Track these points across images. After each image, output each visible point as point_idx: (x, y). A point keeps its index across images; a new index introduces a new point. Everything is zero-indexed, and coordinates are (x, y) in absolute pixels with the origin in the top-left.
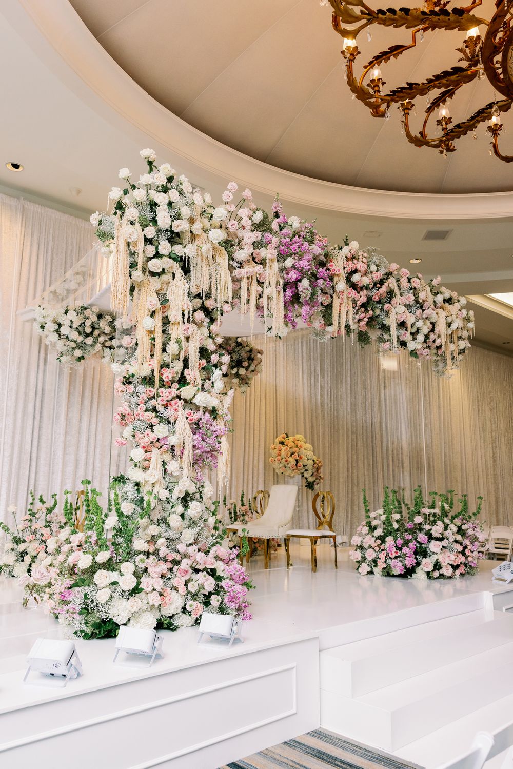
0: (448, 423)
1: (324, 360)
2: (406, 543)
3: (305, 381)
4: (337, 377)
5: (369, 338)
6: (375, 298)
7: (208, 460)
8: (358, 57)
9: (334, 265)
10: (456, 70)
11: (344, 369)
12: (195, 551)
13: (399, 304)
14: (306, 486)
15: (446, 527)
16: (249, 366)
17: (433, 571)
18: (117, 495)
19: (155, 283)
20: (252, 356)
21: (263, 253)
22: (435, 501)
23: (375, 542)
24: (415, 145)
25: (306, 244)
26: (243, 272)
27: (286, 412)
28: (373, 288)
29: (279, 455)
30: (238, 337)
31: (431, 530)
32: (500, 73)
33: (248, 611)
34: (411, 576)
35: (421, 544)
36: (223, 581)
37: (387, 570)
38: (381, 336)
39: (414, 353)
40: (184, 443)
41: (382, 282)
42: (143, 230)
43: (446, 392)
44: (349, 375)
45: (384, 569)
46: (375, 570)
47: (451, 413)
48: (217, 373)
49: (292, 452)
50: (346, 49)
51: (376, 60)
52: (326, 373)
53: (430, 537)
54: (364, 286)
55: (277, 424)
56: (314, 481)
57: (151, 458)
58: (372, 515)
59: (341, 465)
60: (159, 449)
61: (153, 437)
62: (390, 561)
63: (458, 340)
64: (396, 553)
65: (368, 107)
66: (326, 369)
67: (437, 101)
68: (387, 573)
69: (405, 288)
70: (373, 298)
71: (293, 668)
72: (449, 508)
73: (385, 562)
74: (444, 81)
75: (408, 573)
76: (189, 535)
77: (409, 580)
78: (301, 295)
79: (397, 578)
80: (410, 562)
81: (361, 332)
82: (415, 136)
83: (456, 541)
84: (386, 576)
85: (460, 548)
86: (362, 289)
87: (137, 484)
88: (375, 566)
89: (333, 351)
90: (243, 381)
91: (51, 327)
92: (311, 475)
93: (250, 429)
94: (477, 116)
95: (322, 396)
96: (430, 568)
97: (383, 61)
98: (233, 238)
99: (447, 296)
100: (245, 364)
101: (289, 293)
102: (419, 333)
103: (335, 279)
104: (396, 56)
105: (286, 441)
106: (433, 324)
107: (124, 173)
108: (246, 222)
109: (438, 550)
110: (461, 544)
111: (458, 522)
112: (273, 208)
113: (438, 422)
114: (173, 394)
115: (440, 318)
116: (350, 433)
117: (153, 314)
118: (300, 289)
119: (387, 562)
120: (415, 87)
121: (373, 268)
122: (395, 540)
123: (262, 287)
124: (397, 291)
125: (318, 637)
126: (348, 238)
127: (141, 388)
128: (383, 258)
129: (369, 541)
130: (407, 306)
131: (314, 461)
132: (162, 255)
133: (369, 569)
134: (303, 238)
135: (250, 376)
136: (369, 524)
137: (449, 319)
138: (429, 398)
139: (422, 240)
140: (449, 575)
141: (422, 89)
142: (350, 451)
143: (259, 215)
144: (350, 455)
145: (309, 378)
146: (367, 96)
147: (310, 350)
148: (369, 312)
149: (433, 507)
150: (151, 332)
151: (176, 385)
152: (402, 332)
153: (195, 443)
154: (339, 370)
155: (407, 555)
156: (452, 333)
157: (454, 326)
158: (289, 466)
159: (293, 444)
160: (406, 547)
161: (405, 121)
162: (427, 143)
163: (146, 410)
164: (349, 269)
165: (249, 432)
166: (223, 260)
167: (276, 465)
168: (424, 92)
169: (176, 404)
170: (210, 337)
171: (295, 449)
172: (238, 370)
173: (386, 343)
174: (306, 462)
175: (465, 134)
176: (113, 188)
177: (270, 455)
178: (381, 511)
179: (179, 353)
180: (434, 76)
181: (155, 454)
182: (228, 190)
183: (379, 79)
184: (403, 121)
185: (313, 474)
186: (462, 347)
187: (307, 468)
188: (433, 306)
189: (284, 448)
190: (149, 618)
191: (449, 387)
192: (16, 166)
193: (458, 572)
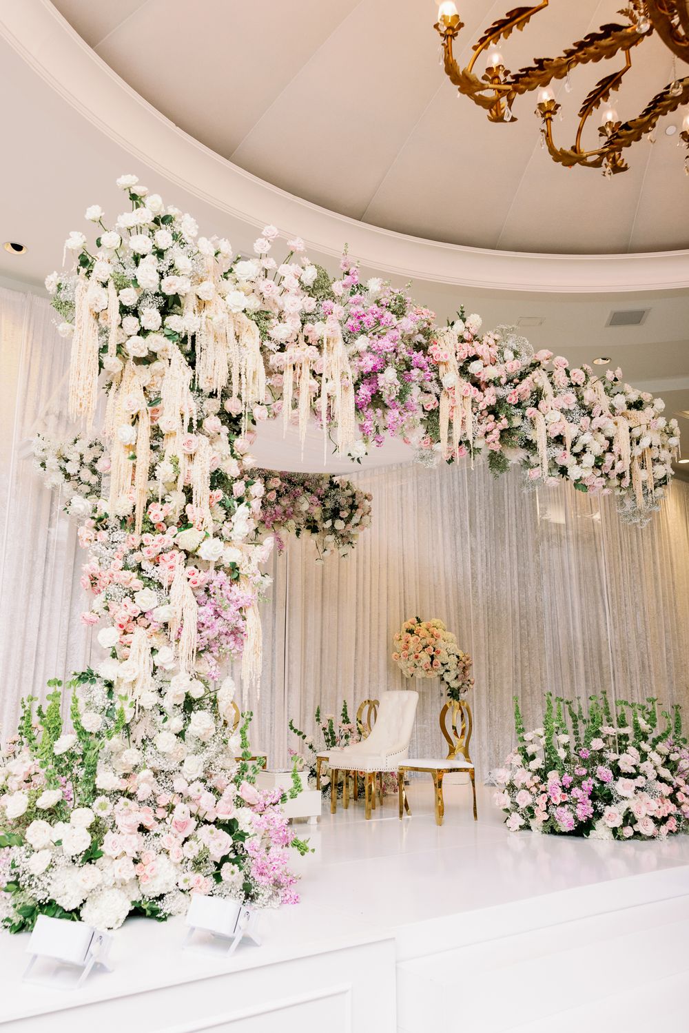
0: (670, 601)
1: (475, 512)
2: (578, 782)
3: (447, 541)
4: (497, 535)
5: (506, 461)
6: (511, 400)
7: (228, 646)
8: (461, 32)
9: (439, 348)
10: (610, 29)
11: (507, 523)
12: (199, 790)
13: (552, 409)
14: (449, 695)
15: (644, 756)
16: (351, 517)
17: (622, 826)
18: (77, 701)
19: (143, 375)
20: (356, 503)
21: (318, 330)
22: (624, 714)
23: (531, 778)
24: (563, 165)
25: (388, 315)
26: (284, 358)
27: (418, 587)
28: (507, 383)
29: (406, 648)
30: (334, 476)
31: (618, 760)
32: (676, 24)
33: (293, 891)
34: (588, 834)
35: (603, 783)
36: (247, 841)
37: (549, 824)
38: (526, 459)
39: (579, 484)
40: (182, 619)
41: (523, 376)
42: (118, 295)
43: (666, 556)
44: (514, 532)
45: (545, 821)
46: (532, 823)
47: (674, 588)
48: (241, 511)
49: (424, 644)
50: (441, 20)
51: (490, 35)
52: (478, 530)
53: (617, 772)
54: (490, 381)
55: (405, 603)
56: (459, 689)
57: (130, 642)
58: (528, 736)
59: (504, 664)
60: (146, 628)
61: (133, 609)
62: (554, 809)
63: (653, 465)
64: (563, 797)
65: (481, 107)
66: (478, 524)
67: (595, 97)
68: (552, 829)
69: (562, 385)
70: (508, 399)
71: (345, 992)
72: (649, 726)
73: (546, 811)
74: (592, 49)
75: (582, 829)
76: (194, 767)
77: (586, 840)
78: (382, 392)
79: (566, 837)
80: (584, 811)
81: (493, 452)
82: (561, 149)
83: (660, 779)
84: (549, 833)
85: (667, 790)
86: (487, 385)
87: (110, 685)
88: (532, 817)
89: (489, 498)
90: (344, 539)
91: (52, 462)
92: (455, 679)
93: (364, 611)
94: (654, 108)
95: (473, 563)
96: (618, 822)
97: (502, 35)
98: (271, 307)
99: (633, 397)
100: (344, 514)
101: (365, 391)
102: (586, 452)
103: (442, 369)
104: (520, 25)
105: (416, 628)
106: (610, 440)
107: (94, 212)
108: (291, 283)
109: (628, 793)
110: (670, 784)
111: (663, 747)
112: (341, 266)
113: (655, 600)
114: (166, 543)
115: (621, 430)
116: (517, 617)
117: (136, 419)
118: (381, 383)
119: (550, 811)
120: (547, 65)
121: (509, 355)
122: (561, 776)
123: (320, 381)
124: (548, 390)
125: (394, 939)
126: (463, 310)
127: (119, 535)
128: (524, 340)
129: (524, 777)
130: (565, 412)
131: (458, 657)
132: (148, 330)
133: (523, 822)
134: (386, 307)
135: (353, 532)
136: (523, 751)
137: (636, 433)
138: (640, 565)
139: (606, 327)
140: (649, 833)
141: (557, 67)
142: (519, 643)
143: (310, 272)
144: (518, 648)
145: (453, 538)
146: (475, 88)
147: (454, 497)
148: (502, 421)
149: (622, 724)
150: (132, 447)
151: (173, 529)
152: (558, 451)
153: (203, 619)
154: (499, 525)
155: (578, 801)
156: (643, 454)
157: (645, 443)
158: (421, 664)
159: (426, 632)
160: (576, 788)
161: (546, 129)
162: (582, 161)
163: (125, 568)
164: (463, 354)
165: (364, 617)
166: (252, 339)
167: (402, 664)
168: (563, 71)
169: (172, 557)
170: (234, 456)
171: (429, 640)
172: (333, 524)
173: (534, 470)
174: (445, 659)
175: (638, 139)
176: (71, 234)
177: (395, 650)
178: (541, 731)
179: (176, 480)
180: (574, 44)
181: (139, 636)
182: (262, 237)
183: (499, 66)
184: (543, 131)
185: (457, 677)
186: (660, 475)
187: (448, 668)
188: (608, 412)
189: (412, 639)
190: (116, 900)
191: (670, 549)
192: (17, 247)
193: (664, 829)
